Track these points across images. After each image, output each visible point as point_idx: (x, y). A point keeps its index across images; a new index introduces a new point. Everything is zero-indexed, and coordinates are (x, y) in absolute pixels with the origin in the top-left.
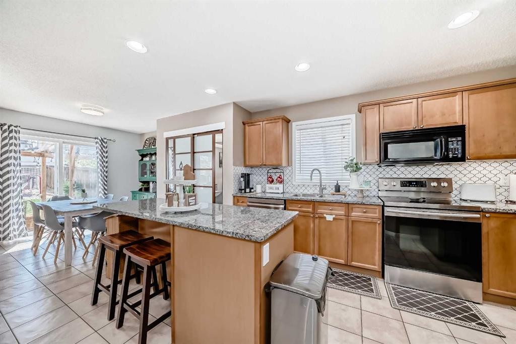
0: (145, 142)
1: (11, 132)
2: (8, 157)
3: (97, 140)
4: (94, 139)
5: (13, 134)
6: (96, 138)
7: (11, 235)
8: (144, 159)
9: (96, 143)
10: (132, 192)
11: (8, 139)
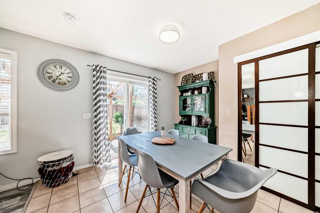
0: (182, 80)
1: (101, 72)
2: (99, 94)
3: (150, 79)
4: (147, 79)
5: (102, 74)
6: (149, 77)
7: (102, 161)
8: (184, 94)
9: (149, 82)
10: (175, 124)
11: (99, 79)
